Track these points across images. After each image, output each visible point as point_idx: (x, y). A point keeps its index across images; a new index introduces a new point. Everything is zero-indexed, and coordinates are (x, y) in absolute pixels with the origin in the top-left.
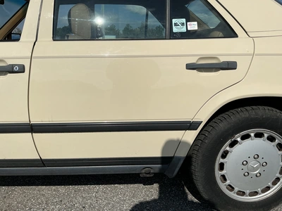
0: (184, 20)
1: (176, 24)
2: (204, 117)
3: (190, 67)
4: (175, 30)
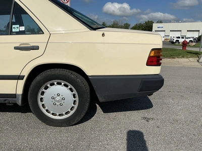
0: (18, 26)
1: (14, 28)
3: (16, 48)
4: (13, 30)
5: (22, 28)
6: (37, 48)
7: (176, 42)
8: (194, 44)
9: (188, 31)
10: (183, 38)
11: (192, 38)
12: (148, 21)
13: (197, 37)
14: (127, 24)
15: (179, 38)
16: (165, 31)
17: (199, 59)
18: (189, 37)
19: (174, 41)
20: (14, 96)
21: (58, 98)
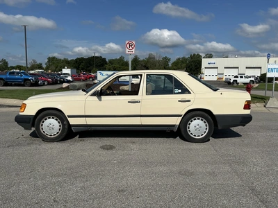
0: (178, 90)
2: (183, 114)
3: (179, 101)
4: (175, 92)
5: (180, 91)
6: (189, 101)
7: (233, 83)
8: (257, 85)
9: (247, 68)
10: (242, 77)
11: (253, 76)
12: (194, 55)
13: (259, 75)
14: (166, 58)
15: (237, 77)
16: (217, 68)
17: (266, 104)
18: (249, 75)
19: (232, 81)
20: (174, 126)
21: (197, 127)
